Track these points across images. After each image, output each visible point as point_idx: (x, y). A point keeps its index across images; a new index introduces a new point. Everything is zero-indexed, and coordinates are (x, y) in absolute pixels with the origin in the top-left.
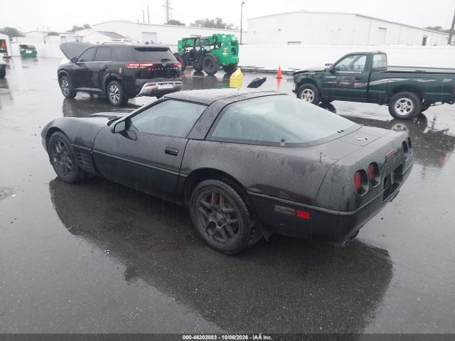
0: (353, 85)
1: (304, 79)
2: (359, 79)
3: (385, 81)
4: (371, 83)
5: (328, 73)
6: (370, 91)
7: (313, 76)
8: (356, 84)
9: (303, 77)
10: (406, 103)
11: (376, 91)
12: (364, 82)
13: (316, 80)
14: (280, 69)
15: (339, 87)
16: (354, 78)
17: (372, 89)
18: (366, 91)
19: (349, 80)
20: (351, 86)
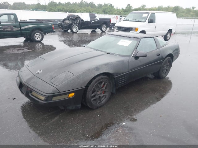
0: (13, 30)
2: (15, 27)
3: (28, 26)
4: (22, 28)
6: (22, 32)
8: (14, 29)
10: (38, 35)
11: (25, 31)
12: (18, 28)
15: (5, 32)
16: (12, 26)
17: (23, 31)
18: (20, 32)
19: (10, 28)
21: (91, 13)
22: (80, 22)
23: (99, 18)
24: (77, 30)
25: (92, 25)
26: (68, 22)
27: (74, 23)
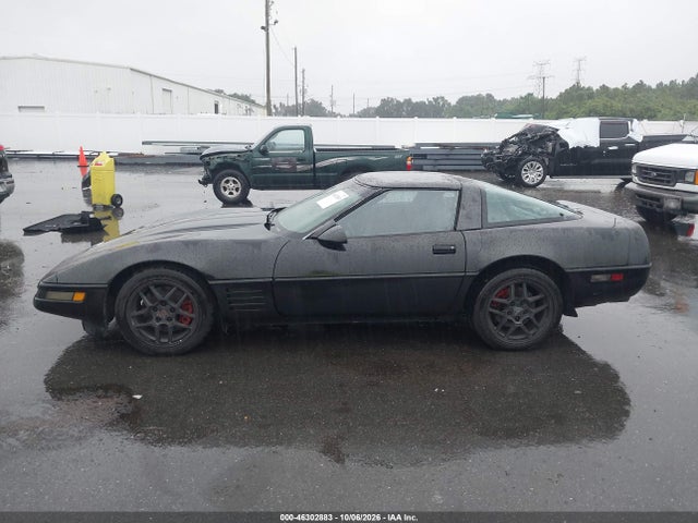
0: (295, 168)
1: (219, 164)
2: (302, 160)
3: (334, 161)
4: (318, 165)
5: (256, 154)
6: (317, 174)
7: (234, 159)
8: (298, 167)
9: (219, 160)
11: (325, 174)
12: (307, 164)
13: (240, 164)
14: (81, 151)
15: (276, 172)
16: (294, 159)
17: (319, 172)
18: (312, 174)
19: (290, 162)
20: (293, 169)
21: (607, 119)
22: (554, 149)
23: (644, 137)
24: (540, 178)
25: (606, 161)
26: (512, 149)
27: (534, 154)
